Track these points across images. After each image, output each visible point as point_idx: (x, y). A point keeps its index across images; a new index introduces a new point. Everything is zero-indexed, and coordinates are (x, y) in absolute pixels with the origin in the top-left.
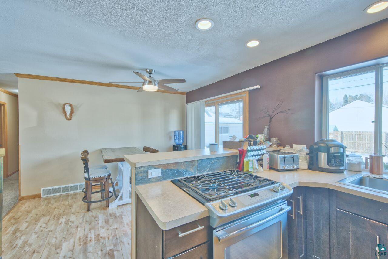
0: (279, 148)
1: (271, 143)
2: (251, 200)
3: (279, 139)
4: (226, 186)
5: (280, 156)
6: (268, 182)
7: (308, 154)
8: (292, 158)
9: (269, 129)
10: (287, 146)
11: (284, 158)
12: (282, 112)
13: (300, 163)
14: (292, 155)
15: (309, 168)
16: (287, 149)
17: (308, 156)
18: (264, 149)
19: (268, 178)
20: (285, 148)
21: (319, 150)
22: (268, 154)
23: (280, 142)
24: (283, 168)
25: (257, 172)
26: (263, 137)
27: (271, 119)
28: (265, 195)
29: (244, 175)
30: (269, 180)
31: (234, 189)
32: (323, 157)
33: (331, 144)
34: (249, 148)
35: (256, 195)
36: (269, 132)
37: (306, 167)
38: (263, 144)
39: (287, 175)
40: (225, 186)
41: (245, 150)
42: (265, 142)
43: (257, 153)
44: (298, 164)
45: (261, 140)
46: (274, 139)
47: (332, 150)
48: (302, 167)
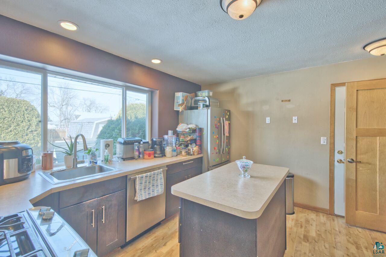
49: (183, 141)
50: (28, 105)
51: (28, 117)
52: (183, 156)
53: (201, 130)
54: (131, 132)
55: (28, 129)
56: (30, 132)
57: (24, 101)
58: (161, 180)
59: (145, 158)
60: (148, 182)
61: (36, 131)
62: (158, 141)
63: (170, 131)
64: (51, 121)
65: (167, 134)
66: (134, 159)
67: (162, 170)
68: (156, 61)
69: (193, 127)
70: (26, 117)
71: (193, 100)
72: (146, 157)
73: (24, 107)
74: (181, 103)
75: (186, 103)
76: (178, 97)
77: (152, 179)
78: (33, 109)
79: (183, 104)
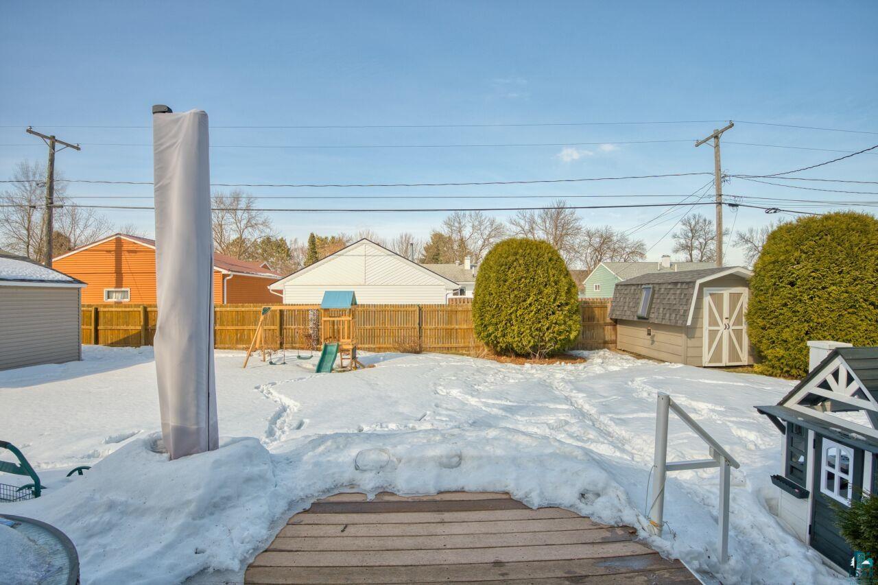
50: (551, 251)
55: (555, 300)
56: (559, 306)
61: (567, 304)
70: (551, 275)
73: (546, 255)
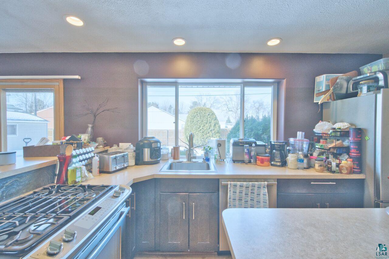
0: (106, 148)
1: (98, 144)
2: (92, 219)
3: (105, 139)
4: (49, 214)
5: (112, 156)
6: (107, 189)
7: (134, 151)
8: (123, 156)
9: (92, 128)
10: (114, 145)
11: (115, 158)
12: (108, 110)
13: (129, 160)
14: (123, 154)
15: (136, 164)
16: (114, 148)
17: (135, 153)
18: (92, 151)
19: (105, 184)
20: (113, 148)
21: (143, 147)
22: (98, 156)
23: (106, 142)
24: (114, 169)
25: (86, 180)
26: (87, 138)
27: (95, 116)
28: (108, 205)
29: (71, 189)
30: (107, 186)
31: (66, 213)
32: (147, 152)
33: (152, 140)
34: (74, 153)
35: (98, 209)
36: (93, 131)
37: (134, 164)
38: (88, 146)
39: (119, 175)
40: (47, 214)
41: (69, 156)
42: (90, 143)
43: (84, 157)
44: (128, 161)
45: (85, 142)
46: (100, 139)
47: (153, 145)
48: (130, 164)
49: (322, 149)
50: (210, 111)
51: (209, 120)
52: (316, 171)
53: (360, 132)
54: (253, 132)
57: (208, 109)
58: (265, 196)
59: (257, 164)
60: (244, 193)
62: (277, 145)
63: (301, 133)
64: (231, 122)
65: (295, 136)
66: (244, 162)
67: (266, 183)
68: (274, 42)
69: (342, 128)
71: (351, 83)
72: (258, 162)
73: (207, 113)
74: (324, 90)
75: (333, 89)
76: (320, 83)
77: (250, 191)
78: (212, 114)
79: (327, 91)
